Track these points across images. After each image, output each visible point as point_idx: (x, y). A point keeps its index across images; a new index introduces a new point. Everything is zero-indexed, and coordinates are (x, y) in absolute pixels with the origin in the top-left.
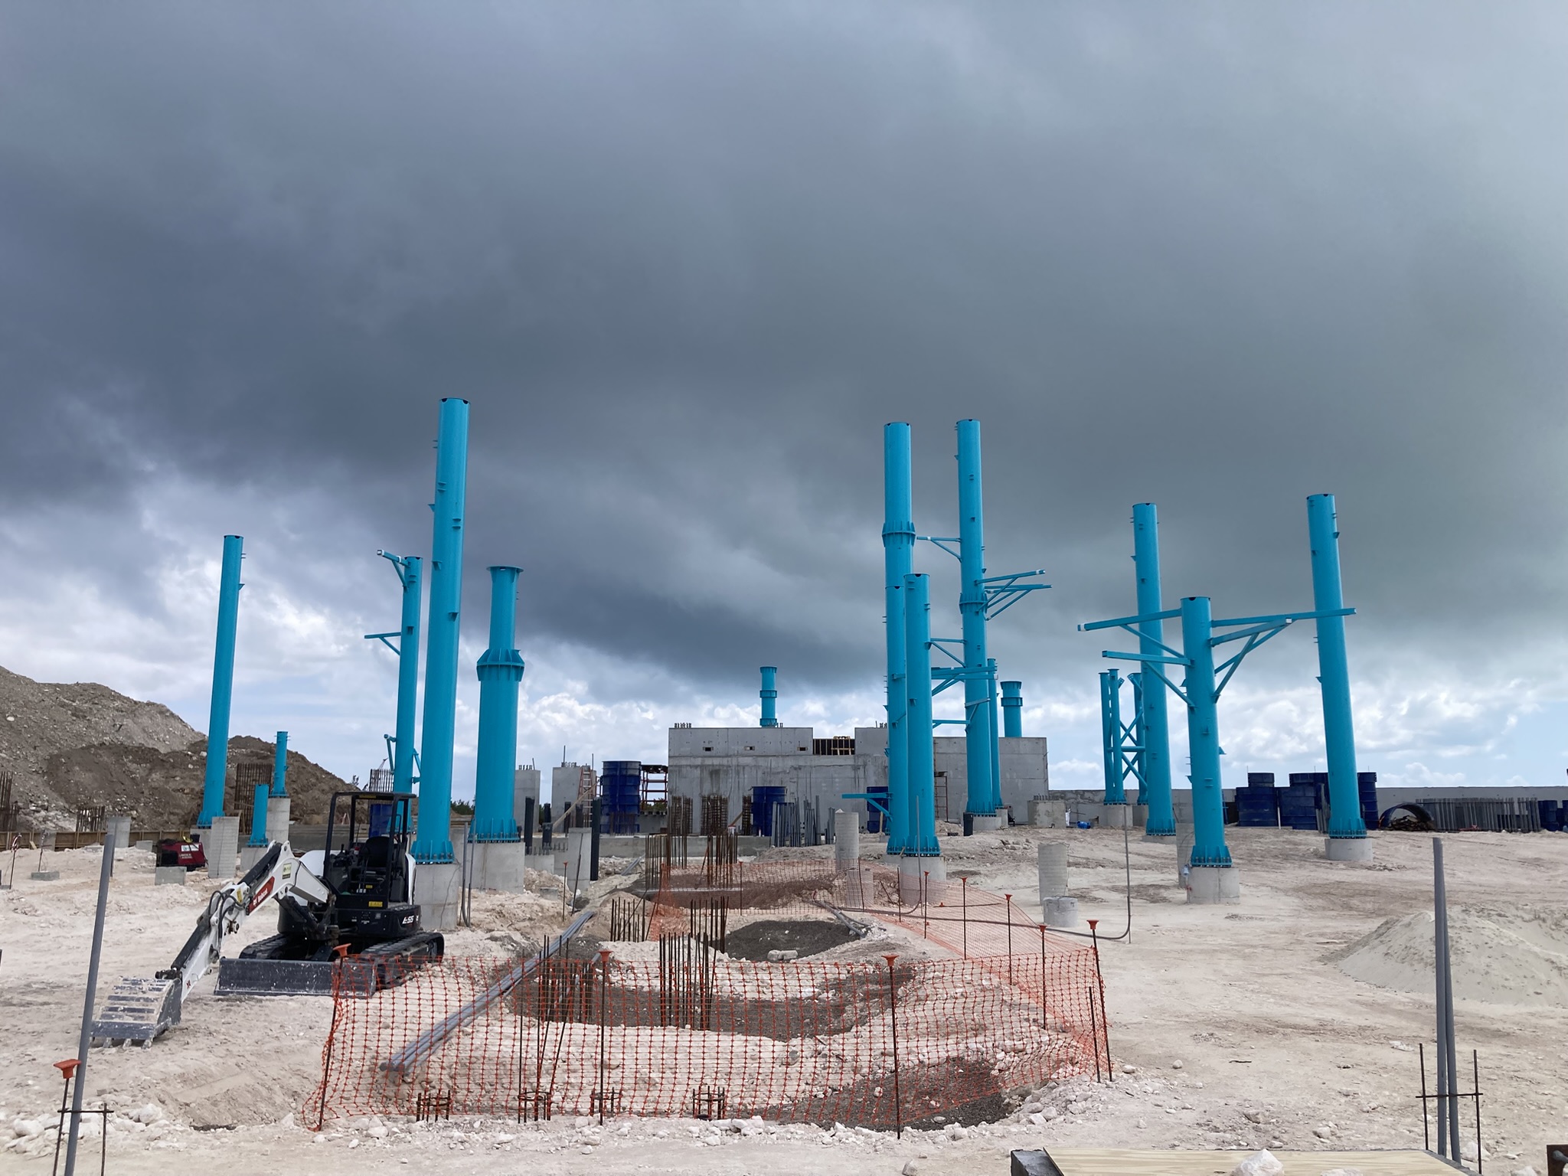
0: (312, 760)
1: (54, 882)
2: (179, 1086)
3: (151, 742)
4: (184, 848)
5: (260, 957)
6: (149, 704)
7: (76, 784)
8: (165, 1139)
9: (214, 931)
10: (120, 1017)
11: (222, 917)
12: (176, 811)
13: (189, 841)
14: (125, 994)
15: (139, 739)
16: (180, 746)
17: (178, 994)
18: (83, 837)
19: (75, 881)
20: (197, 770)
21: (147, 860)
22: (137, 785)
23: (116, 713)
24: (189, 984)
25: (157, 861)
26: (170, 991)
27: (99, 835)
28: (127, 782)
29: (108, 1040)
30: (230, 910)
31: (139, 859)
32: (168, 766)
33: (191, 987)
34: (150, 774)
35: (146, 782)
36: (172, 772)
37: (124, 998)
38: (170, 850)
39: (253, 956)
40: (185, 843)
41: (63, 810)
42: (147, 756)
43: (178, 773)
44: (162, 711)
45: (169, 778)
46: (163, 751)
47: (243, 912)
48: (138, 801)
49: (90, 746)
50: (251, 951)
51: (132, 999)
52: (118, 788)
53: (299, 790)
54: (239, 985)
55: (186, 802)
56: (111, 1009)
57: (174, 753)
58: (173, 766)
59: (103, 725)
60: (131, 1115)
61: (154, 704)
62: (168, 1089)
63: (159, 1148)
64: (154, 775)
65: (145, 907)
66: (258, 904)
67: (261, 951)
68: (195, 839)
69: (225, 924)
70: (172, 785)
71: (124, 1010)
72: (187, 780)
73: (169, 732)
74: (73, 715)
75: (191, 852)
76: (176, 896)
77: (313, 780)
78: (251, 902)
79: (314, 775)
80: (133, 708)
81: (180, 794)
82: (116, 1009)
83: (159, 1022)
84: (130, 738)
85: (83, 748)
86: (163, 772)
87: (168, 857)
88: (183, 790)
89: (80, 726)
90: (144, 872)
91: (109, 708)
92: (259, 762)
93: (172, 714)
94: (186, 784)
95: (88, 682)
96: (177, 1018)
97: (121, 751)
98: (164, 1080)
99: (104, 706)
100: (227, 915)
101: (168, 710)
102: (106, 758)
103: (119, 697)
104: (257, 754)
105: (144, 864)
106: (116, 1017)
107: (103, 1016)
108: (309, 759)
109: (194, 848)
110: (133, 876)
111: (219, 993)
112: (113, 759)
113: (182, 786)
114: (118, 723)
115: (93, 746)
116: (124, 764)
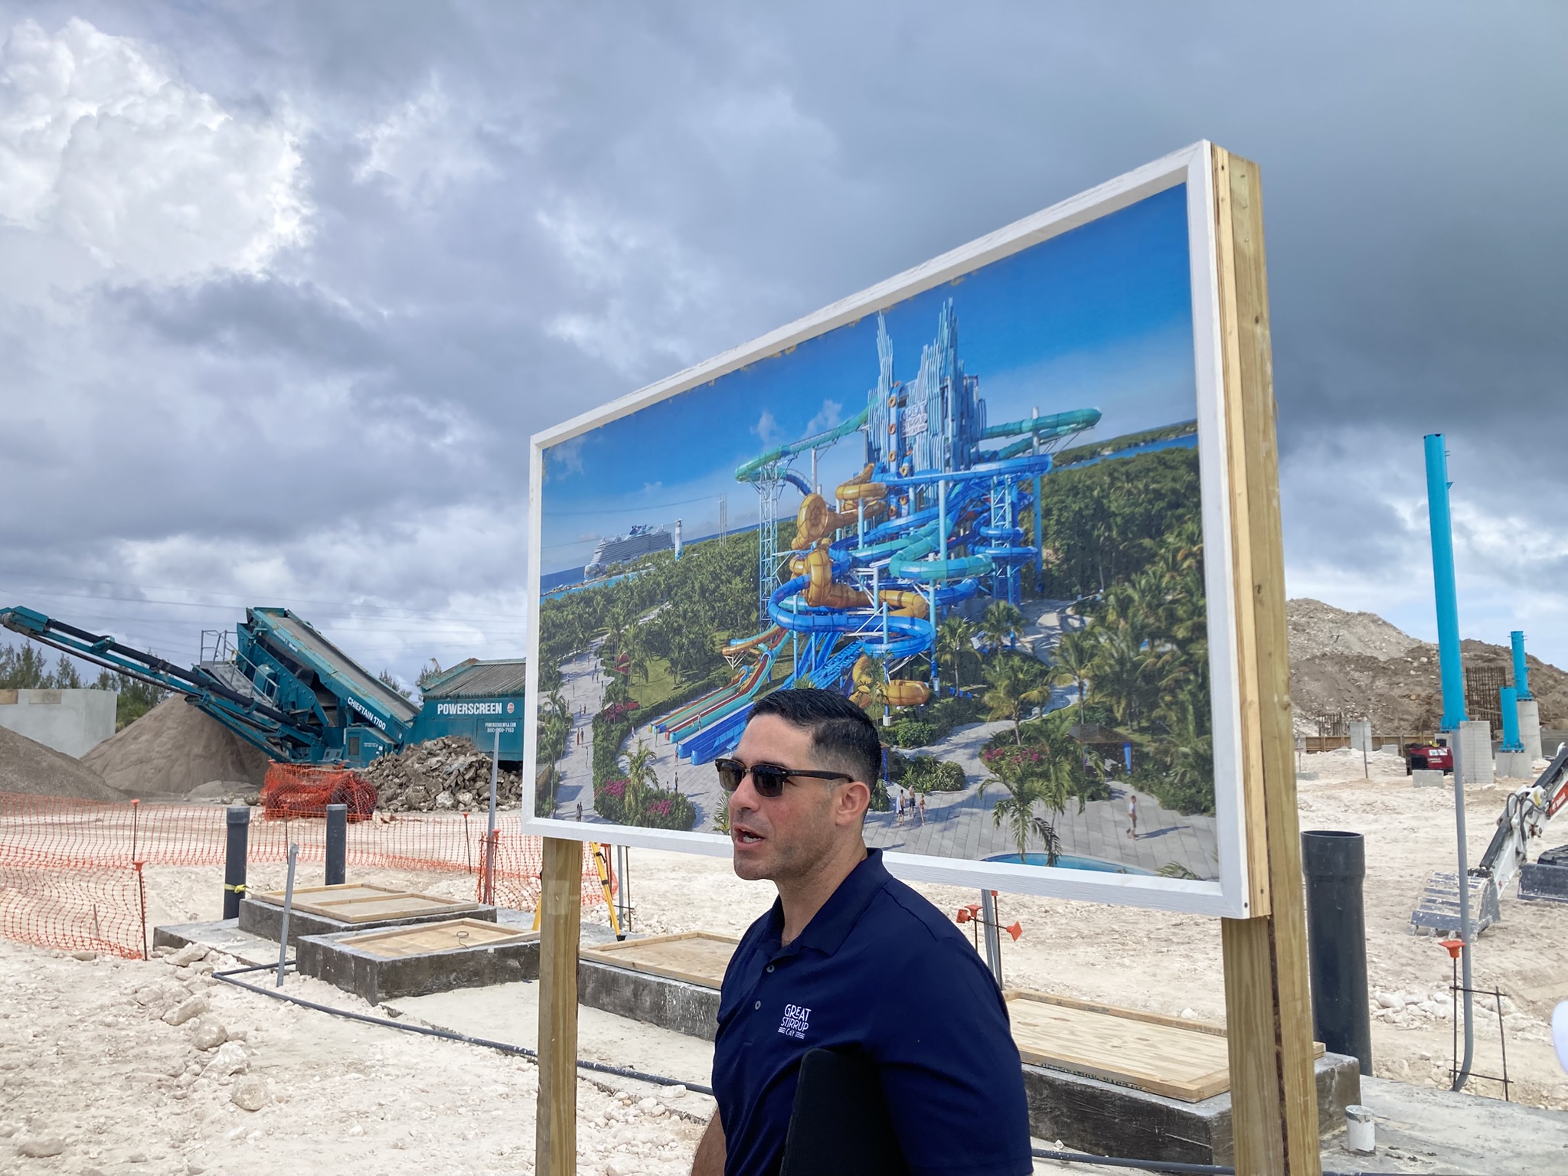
0: (1545, 660)
1: (1316, 782)
2: (1520, 983)
3: (1369, 650)
4: (1432, 752)
5: (1560, 864)
6: (1360, 614)
7: (1308, 692)
8: (1530, 1032)
9: (1517, 833)
10: (1440, 909)
11: (1522, 820)
12: (1405, 717)
13: (1436, 745)
14: (1441, 888)
15: (1357, 649)
16: (1398, 653)
17: (1494, 893)
18: (1329, 742)
19: (1333, 781)
20: (1419, 676)
21: (1395, 764)
22: (1363, 692)
23: (1331, 625)
24: (1500, 884)
25: (1407, 764)
26: (1486, 891)
27: (1343, 740)
28: (1353, 689)
29: (1432, 930)
30: (1529, 813)
31: (1388, 762)
32: (1390, 673)
33: (1503, 888)
34: (1373, 682)
35: (1371, 688)
36: (1395, 679)
37: (1440, 892)
38: (1418, 754)
39: (1553, 862)
40: (1431, 747)
41: (1301, 716)
42: (1366, 663)
43: (1401, 679)
44: (1375, 620)
45: (1392, 685)
46: (1382, 658)
47: (1543, 816)
48: (1367, 707)
49: (1314, 657)
50: (1549, 858)
51: (1449, 893)
52: (1347, 696)
53: (1536, 693)
54: (1544, 891)
55: (1415, 709)
56: (1429, 901)
57: (1393, 660)
58: (1395, 672)
59: (1322, 637)
60: (1483, 1003)
61: (1365, 614)
62: (1510, 984)
63: (1527, 1040)
64: (1377, 683)
65: (1410, 808)
66: (1557, 809)
67: (1560, 858)
68: (1442, 743)
69: (1527, 828)
70: (1396, 692)
71: (1443, 903)
72: (1411, 687)
73: (1384, 640)
74: (1294, 629)
75: (1439, 756)
76: (1439, 799)
77: (1551, 682)
78: (1550, 806)
79: (1550, 677)
80: (1346, 619)
81: (1406, 700)
82: (1434, 901)
83: (1480, 918)
84: (1348, 647)
85: (1308, 660)
86: (1387, 678)
87: (1417, 761)
88: (1409, 697)
89: (1302, 639)
90: (1396, 775)
91: (1324, 621)
92: (1485, 665)
93: (1384, 623)
94: (1411, 690)
95: (1301, 598)
96: (1497, 917)
97: (1343, 660)
98: (1504, 975)
99: (1319, 619)
100: (1527, 818)
101: (1379, 619)
102: (1330, 668)
103: (1330, 610)
104: (1481, 658)
105: (1394, 767)
106: (1436, 908)
107: (1423, 907)
108: (1541, 659)
109: (1443, 752)
110: (1387, 779)
111: (1523, 897)
112: (1337, 668)
113: (1407, 692)
114: (1335, 634)
115: (1317, 657)
116: (1348, 673)
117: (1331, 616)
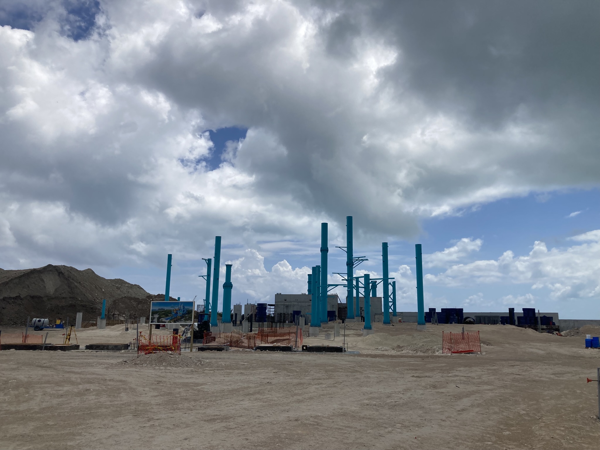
3: (137, 296)
7: (121, 308)
15: (133, 296)
16: (144, 297)
22: (136, 308)
23: (127, 288)
28: (133, 307)
32: (142, 303)
42: (136, 300)
44: (139, 287)
46: (140, 298)
49: (123, 298)
57: (143, 299)
58: (144, 303)
59: (124, 291)
61: (136, 285)
64: (139, 306)
73: (141, 293)
74: (117, 288)
80: (131, 286)
84: (131, 295)
85: (121, 298)
89: (119, 292)
91: (125, 286)
93: (141, 288)
95: (118, 279)
97: (130, 298)
102: (127, 301)
112: (129, 301)
114: (128, 291)
115: (123, 297)
116: (132, 302)
117: (127, 285)
